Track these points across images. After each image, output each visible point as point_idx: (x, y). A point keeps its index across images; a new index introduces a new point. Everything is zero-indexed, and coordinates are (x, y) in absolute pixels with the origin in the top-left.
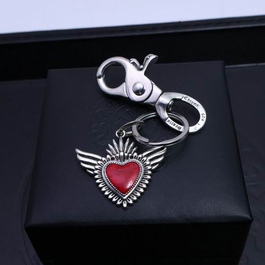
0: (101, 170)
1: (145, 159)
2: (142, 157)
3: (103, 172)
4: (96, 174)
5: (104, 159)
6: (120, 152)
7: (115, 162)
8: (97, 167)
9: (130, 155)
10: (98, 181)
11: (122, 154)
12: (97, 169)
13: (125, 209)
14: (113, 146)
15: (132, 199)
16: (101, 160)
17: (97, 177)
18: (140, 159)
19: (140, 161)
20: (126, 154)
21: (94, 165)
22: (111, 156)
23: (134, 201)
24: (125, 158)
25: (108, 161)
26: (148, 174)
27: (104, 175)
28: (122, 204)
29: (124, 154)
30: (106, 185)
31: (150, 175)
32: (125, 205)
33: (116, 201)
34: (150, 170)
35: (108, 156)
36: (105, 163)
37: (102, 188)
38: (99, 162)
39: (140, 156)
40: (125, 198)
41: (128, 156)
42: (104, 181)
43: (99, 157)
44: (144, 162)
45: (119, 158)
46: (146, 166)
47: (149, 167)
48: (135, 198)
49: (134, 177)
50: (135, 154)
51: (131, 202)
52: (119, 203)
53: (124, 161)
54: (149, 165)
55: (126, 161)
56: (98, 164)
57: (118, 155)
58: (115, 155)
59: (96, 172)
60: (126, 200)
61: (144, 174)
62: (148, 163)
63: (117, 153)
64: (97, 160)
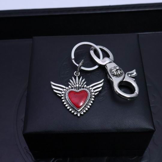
0: (65, 94)
1: (91, 89)
2: (89, 88)
3: (66, 95)
4: (62, 97)
5: (67, 88)
6: (76, 84)
7: (73, 90)
8: (63, 92)
9: (82, 86)
10: (63, 101)
11: (77, 85)
12: (63, 94)
13: (79, 117)
14: (73, 80)
15: (83, 112)
16: (65, 89)
17: (63, 98)
18: (88, 89)
19: (88, 90)
20: (80, 86)
21: (61, 91)
22: (71, 86)
23: (84, 113)
24: (79, 88)
25: (69, 89)
26: (92, 98)
27: (67, 97)
28: (77, 115)
29: (79, 86)
30: (68, 103)
31: (94, 98)
32: (79, 115)
33: (74, 113)
34: (94, 95)
35: (70, 87)
36: (67, 91)
37: (65, 105)
38: (64, 90)
39: (88, 87)
40: (79, 111)
41: (81, 87)
42: (67, 101)
43: (64, 87)
44: (90, 90)
45: (76, 88)
46: (91, 93)
47: (93, 94)
48: (85, 111)
49: (84, 99)
50: (85, 86)
51: (82, 113)
52: (75, 114)
53: (79, 90)
54: (93, 92)
55: (80, 90)
56: (64, 91)
57: (75, 86)
58: (73, 86)
59: (62, 95)
60: (79, 112)
61: (90, 98)
62: (92, 91)
63: (75, 85)
64: (63, 88)
